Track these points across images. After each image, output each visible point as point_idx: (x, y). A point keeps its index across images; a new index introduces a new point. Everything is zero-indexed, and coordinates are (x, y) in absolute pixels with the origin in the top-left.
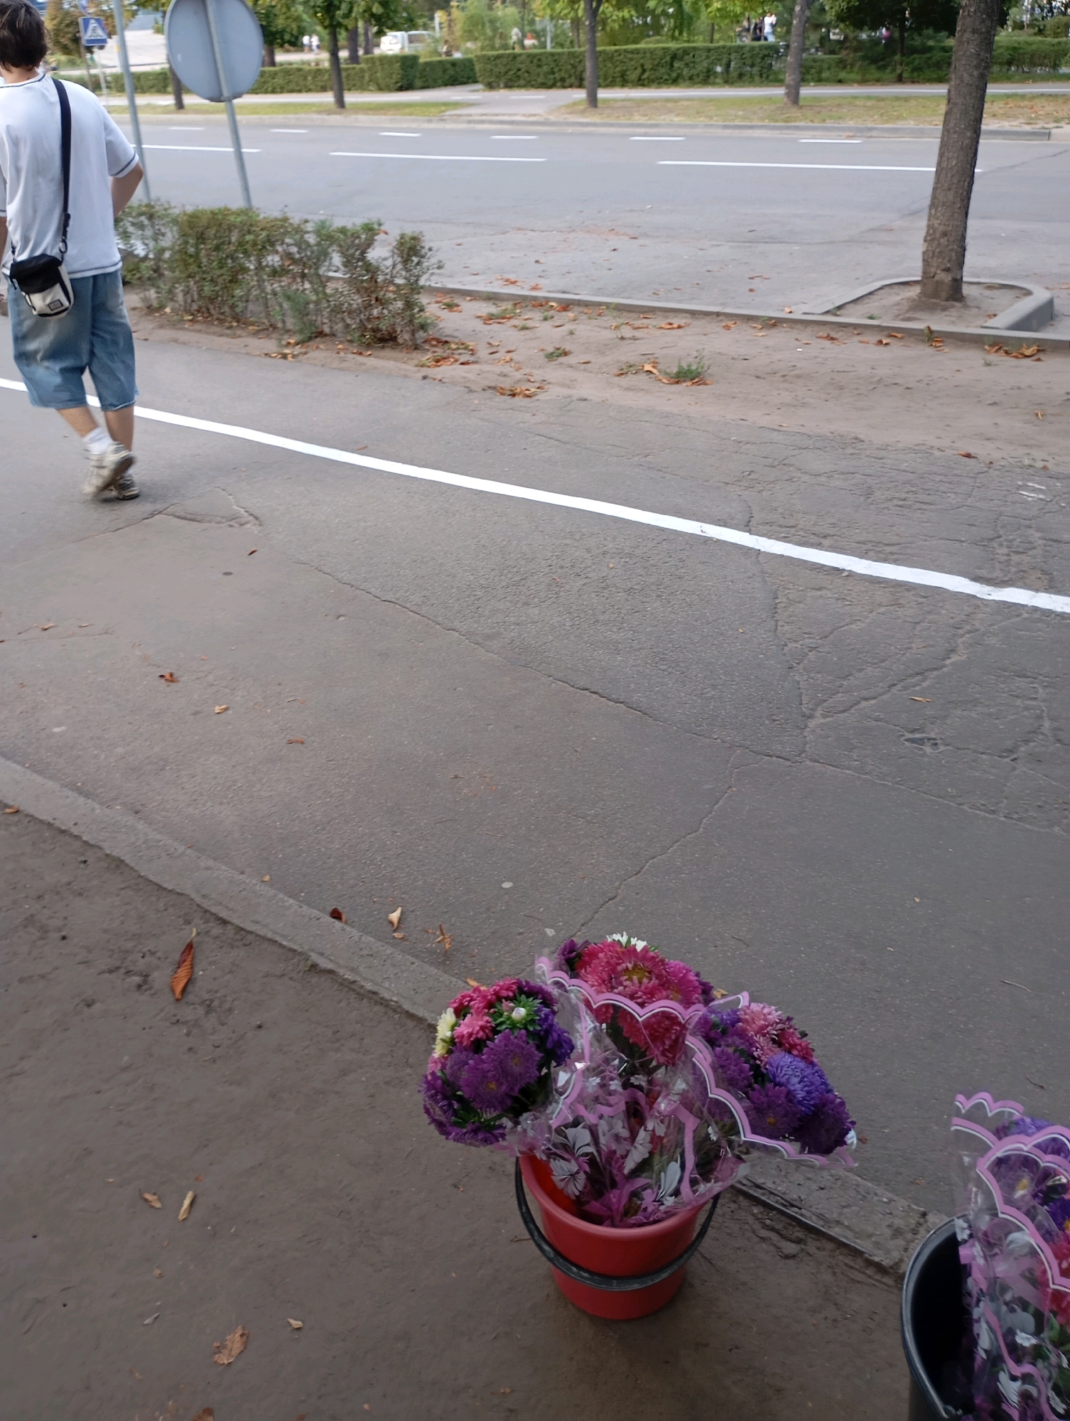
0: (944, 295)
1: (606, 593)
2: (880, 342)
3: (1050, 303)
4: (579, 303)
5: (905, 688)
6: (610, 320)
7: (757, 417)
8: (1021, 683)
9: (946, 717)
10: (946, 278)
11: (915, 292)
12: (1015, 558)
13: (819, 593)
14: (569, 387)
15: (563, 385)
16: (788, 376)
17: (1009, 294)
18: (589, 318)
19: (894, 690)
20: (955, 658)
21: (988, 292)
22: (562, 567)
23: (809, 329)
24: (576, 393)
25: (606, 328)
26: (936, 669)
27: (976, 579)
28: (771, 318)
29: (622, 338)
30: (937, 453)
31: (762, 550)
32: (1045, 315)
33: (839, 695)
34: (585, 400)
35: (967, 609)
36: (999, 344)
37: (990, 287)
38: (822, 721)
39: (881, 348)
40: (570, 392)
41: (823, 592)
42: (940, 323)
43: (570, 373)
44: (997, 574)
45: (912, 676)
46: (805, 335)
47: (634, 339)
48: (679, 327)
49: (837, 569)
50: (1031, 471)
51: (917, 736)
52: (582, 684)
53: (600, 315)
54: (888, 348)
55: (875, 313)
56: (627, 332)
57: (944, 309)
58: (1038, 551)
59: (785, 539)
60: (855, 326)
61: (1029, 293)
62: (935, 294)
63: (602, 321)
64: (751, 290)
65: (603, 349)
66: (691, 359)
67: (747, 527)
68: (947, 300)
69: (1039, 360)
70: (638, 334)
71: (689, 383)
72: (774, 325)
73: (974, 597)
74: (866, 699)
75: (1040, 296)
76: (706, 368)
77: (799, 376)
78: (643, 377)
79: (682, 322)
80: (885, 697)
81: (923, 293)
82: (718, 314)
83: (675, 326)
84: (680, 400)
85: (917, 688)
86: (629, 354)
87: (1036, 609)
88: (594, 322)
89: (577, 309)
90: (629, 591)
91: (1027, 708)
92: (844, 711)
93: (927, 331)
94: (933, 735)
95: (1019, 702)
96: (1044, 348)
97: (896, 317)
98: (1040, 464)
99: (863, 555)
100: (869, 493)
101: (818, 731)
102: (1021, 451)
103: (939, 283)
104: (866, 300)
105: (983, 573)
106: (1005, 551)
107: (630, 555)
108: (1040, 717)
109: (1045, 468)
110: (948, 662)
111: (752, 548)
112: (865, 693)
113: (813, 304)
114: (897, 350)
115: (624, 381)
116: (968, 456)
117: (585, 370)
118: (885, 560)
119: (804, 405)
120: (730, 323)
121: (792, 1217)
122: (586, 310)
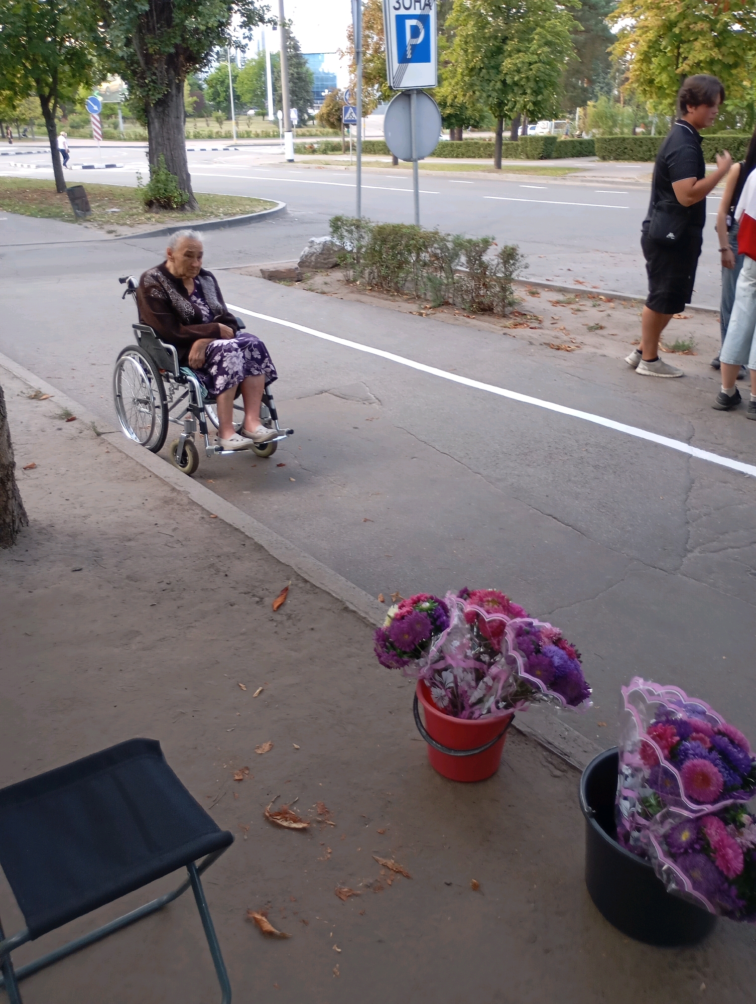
1: (580, 466)
4: (619, 298)
6: (637, 310)
14: (597, 348)
15: (594, 347)
18: (625, 308)
22: (557, 448)
24: (600, 352)
25: (634, 314)
31: (694, 455)
33: (714, 543)
34: (605, 356)
38: (698, 554)
40: (597, 351)
43: (602, 340)
48: (685, 318)
52: (549, 512)
53: (632, 306)
63: (632, 311)
65: (628, 327)
66: (686, 338)
71: (680, 353)
74: (732, 548)
76: (694, 345)
79: (688, 315)
80: (746, 549)
88: (627, 310)
89: (618, 301)
90: (596, 467)
101: (692, 559)
107: (603, 447)
117: (612, 339)
121: (564, 760)
122: (623, 303)
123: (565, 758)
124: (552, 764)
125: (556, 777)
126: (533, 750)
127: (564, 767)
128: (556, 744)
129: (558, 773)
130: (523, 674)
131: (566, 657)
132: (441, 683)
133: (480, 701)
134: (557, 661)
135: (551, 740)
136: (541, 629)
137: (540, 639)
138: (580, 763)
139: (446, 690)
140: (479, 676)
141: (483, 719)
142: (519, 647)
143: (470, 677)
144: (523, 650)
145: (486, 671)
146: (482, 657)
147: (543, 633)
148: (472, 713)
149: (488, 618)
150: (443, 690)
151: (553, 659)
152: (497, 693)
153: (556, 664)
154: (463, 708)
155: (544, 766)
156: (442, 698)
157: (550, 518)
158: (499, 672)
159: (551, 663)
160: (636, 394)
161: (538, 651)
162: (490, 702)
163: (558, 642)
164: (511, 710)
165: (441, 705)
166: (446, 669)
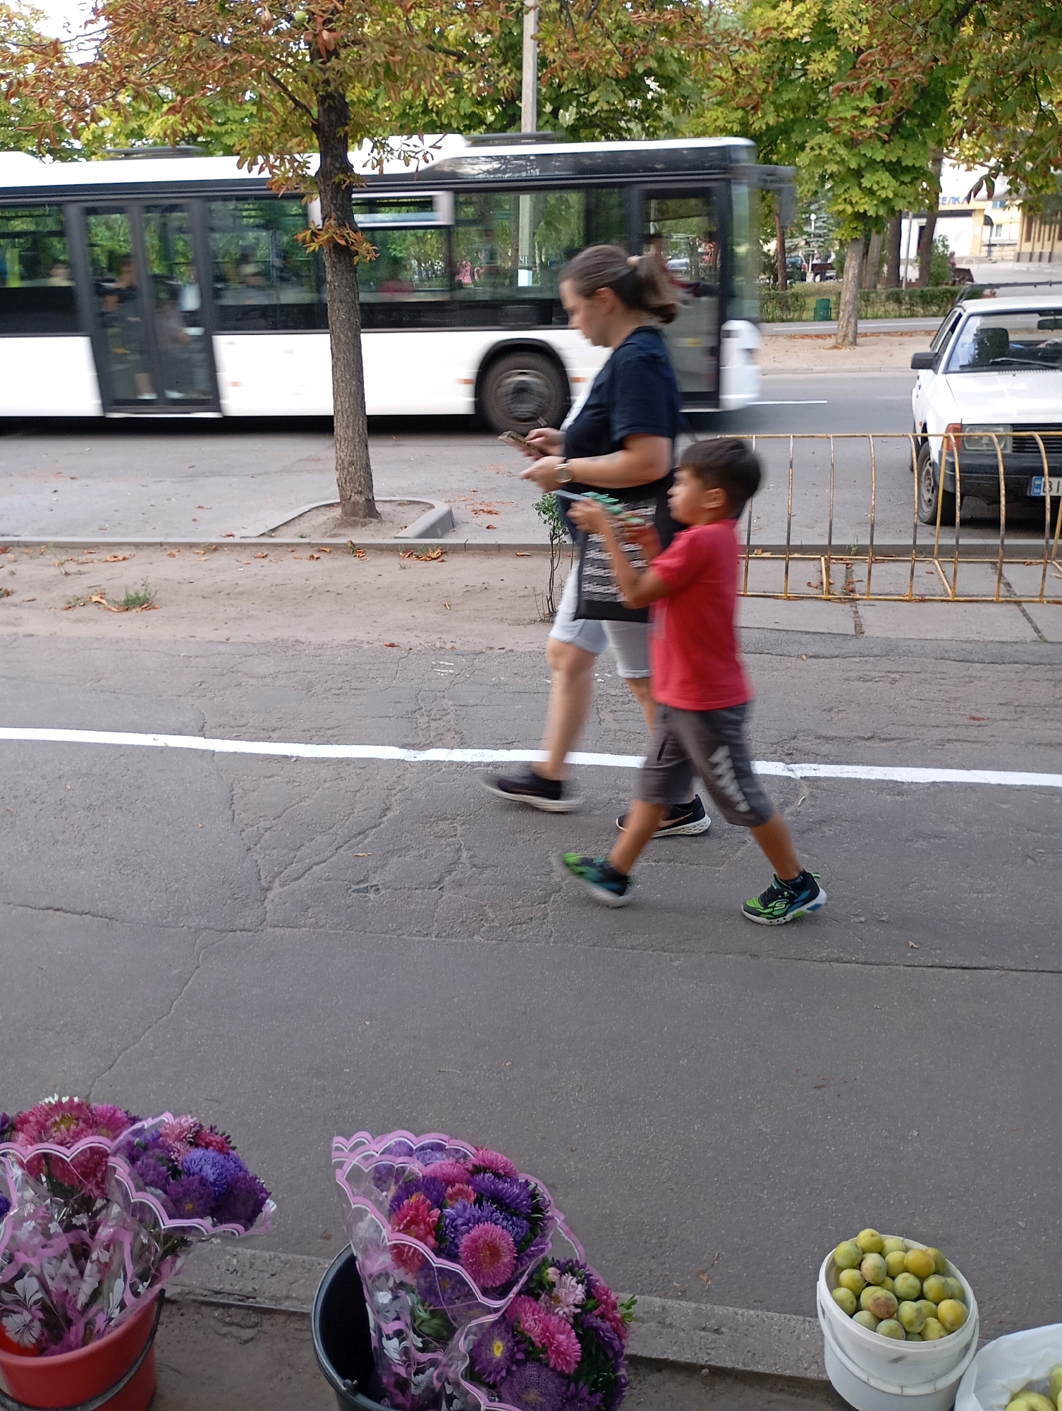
0: (361, 513)
1: (64, 814)
2: (312, 557)
3: (449, 514)
4: (18, 544)
5: (350, 848)
6: (52, 558)
7: (206, 633)
8: (444, 825)
9: (385, 865)
10: (361, 499)
11: (337, 512)
12: (434, 724)
13: (271, 780)
14: (14, 625)
15: (8, 624)
16: (231, 594)
17: (418, 508)
18: (31, 558)
19: (341, 851)
20: (390, 814)
21: (399, 508)
22: (15, 797)
23: (248, 551)
24: (21, 630)
25: (49, 566)
26: (373, 827)
27: (403, 747)
28: (211, 544)
29: (67, 574)
30: (366, 646)
31: (217, 750)
32: (447, 523)
33: (294, 865)
34: (32, 635)
35: (398, 772)
36: (410, 551)
37: (401, 504)
38: (281, 890)
39: (313, 562)
40: (15, 630)
41: (275, 779)
42: (360, 536)
43: (14, 612)
44: (421, 739)
45: (355, 836)
46: (245, 556)
47: (80, 573)
48: (124, 559)
49: (286, 757)
50: (442, 652)
51: (362, 886)
53: (42, 554)
54: (319, 561)
55: (305, 532)
56: (71, 567)
57: (364, 525)
58: (452, 716)
59: (237, 738)
60: (288, 545)
61: (432, 507)
62: (354, 514)
63: (43, 560)
64: (194, 520)
65: (47, 586)
66: (138, 587)
67: (201, 732)
68: (365, 517)
69: (443, 561)
70: (83, 568)
71: (139, 609)
72: (216, 550)
73: (403, 761)
74: (318, 864)
75: (441, 508)
76: (153, 594)
77: (242, 593)
78: (92, 609)
79: (127, 554)
80: (333, 859)
81: (344, 512)
82: (161, 544)
83: (120, 558)
84: (132, 626)
85: (360, 846)
86: (75, 587)
87: (451, 763)
88: (36, 561)
89: (17, 550)
90: (89, 808)
91: (448, 845)
92: (299, 878)
93: (349, 545)
94: (375, 883)
95: (442, 841)
96: (446, 550)
97: (324, 535)
98: (449, 646)
99: (309, 741)
100: (309, 687)
101: (276, 900)
102: (435, 637)
103: (355, 504)
104: (297, 521)
105: (410, 740)
106: (426, 719)
107: (87, 775)
108: (459, 850)
109: (453, 648)
110: (384, 819)
111: (207, 751)
112: (316, 859)
113: (250, 528)
114: (327, 562)
115: (73, 614)
116: (392, 645)
117: (31, 607)
118: (328, 743)
119: (249, 617)
120: (174, 552)
121: (249, 1308)
122: (26, 550)
123: (250, 1302)
124: (233, 1324)
125: (246, 1342)
126: (197, 1317)
127: (254, 1319)
128: (228, 1288)
129: (249, 1333)
130: (167, 1224)
131: (220, 1158)
132: (17, 1302)
133: (95, 1295)
134: (210, 1173)
135: (218, 1287)
136: (162, 1130)
137: (169, 1149)
138: (273, 1298)
139: (29, 1310)
140: (80, 1253)
141: (117, 1326)
142: (145, 1182)
143: (67, 1266)
144: (151, 1184)
145: (88, 1240)
146: (74, 1221)
147: (167, 1135)
148: (90, 1323)
149: (68, 1154)
150: (25, 1312)
151: (204, 1174)
152: (125, 1270)
153: (212, 1179)
154: (69, 1322)
155: (225, 1335)
156: (28, 1326)
157: (51, 912)
158: (115, 1232)
159: (203, 1181)
160: (102, 683)
161: (175, 1172)
162: (119, 1289)
163: (197, 1139)
164: (158, 1287)
165: (29, 1340)
166: (20, 1276)
